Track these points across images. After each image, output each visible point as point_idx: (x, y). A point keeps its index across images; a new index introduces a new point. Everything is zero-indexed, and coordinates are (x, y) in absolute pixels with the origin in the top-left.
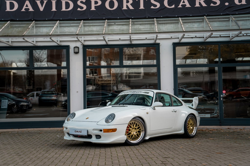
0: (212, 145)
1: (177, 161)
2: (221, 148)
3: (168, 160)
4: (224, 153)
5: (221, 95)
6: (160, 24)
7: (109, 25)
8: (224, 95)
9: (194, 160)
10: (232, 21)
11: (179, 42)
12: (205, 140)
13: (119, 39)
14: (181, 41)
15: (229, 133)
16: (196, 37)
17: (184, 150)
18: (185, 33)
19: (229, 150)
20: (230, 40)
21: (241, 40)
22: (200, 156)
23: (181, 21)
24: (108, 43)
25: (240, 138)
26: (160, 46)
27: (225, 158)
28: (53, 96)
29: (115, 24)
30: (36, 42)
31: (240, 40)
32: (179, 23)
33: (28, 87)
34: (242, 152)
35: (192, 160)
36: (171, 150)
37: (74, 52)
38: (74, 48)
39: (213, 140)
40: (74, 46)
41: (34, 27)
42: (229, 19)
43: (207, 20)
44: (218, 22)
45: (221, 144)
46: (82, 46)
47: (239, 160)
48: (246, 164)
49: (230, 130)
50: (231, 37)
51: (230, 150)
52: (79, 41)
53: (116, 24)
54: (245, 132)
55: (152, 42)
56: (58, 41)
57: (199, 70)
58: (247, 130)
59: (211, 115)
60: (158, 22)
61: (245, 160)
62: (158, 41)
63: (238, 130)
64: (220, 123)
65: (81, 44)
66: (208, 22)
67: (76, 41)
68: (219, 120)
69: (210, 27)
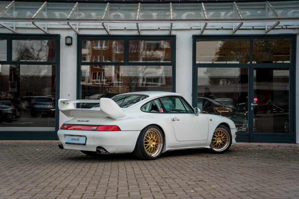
0: (233, 164)
1: (178, 183)
2: (244, 168)
3: (167, 181)
4: (245, 174)
5: (252, 104)
6: (177, 10)
7: (111, 10)
8: (255, 104)
9: (202, 181)
10: (268, 9)
11: (200, 34)
12: (226, 158)
13: (124, 29)
14: (204, 33)
15: (259, 151)
16: (222, 29)
17: (195, 169)
18: (207, 22)
19: (253, 170)
20: (265, 34)
21: (280, 34)
22: (212, 177)
23: (203, 7)
24: (110, 34)
25: (272, 157)
26: (176, 39)
27: (245, 179)
28: (48, 105)
29: (119, 8)
30: (16, 28)
31: (278, 34)
32: (202, 10)
33: (11, 89)
34: (270, 173)
35: (199, 181)
36: (176, 169)
37: (66, 43)
38: (66, 38)
39: (237, 158)
40: (66, 36)
41: (14, 8)
42: (265, 7)
43: (236, 6)
44: (251, 10)
45: (245, 163)
46: (77, 36)
47: (263, 182)
48: (270, 187)
49: (260, 147)
50: (266, 29)
51: (255, 170)
52: (71, 29)
53: (121, 8)
54: (278, 150)
55: (166, 33)
56: (45, 28)
57: (228, 76)
58: (281, 148)
59: (238, 129)
60: (174, 8)
61: (270, 183)
62: (173, 33)
63: (271, 148)
64: (249, 138)
65: (75, 33)
66: (237, 9)
67: (68, 29)
68: (248, 135)
69: (241, 15)
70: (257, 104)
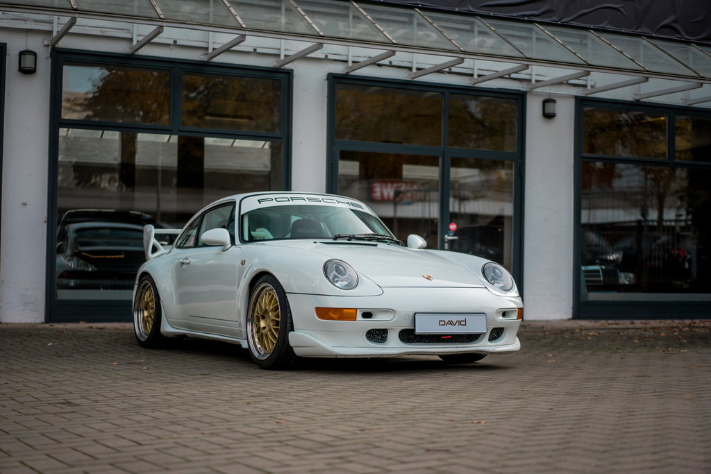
5: (446, 236)
8: (452, 236)
11: (344, 73)
16: (390, 65)
18: (395, 49)
20: (472, 85)
23: (363, 11)
26: (293, 78)
37: (20, 67)
38: (21, 54)
40: (21, 50)
42: (473, 28)
43: (430, 20)
46: (49, 52)
55: (271, 63)
65: (47, 43)
66: (435, 25)
67: (27, 32)
69: (454, 42)
70: (456, 238)
